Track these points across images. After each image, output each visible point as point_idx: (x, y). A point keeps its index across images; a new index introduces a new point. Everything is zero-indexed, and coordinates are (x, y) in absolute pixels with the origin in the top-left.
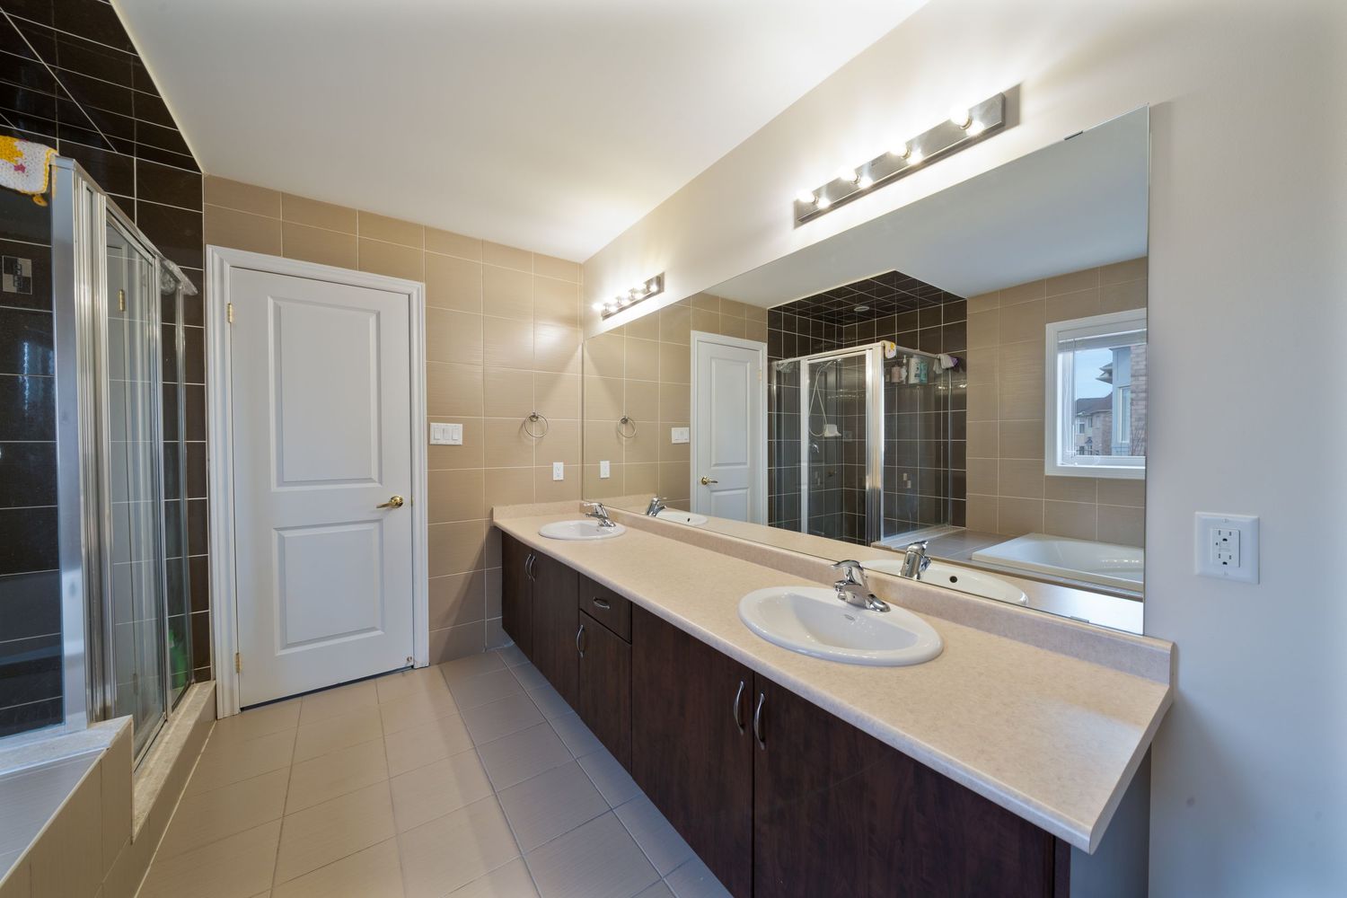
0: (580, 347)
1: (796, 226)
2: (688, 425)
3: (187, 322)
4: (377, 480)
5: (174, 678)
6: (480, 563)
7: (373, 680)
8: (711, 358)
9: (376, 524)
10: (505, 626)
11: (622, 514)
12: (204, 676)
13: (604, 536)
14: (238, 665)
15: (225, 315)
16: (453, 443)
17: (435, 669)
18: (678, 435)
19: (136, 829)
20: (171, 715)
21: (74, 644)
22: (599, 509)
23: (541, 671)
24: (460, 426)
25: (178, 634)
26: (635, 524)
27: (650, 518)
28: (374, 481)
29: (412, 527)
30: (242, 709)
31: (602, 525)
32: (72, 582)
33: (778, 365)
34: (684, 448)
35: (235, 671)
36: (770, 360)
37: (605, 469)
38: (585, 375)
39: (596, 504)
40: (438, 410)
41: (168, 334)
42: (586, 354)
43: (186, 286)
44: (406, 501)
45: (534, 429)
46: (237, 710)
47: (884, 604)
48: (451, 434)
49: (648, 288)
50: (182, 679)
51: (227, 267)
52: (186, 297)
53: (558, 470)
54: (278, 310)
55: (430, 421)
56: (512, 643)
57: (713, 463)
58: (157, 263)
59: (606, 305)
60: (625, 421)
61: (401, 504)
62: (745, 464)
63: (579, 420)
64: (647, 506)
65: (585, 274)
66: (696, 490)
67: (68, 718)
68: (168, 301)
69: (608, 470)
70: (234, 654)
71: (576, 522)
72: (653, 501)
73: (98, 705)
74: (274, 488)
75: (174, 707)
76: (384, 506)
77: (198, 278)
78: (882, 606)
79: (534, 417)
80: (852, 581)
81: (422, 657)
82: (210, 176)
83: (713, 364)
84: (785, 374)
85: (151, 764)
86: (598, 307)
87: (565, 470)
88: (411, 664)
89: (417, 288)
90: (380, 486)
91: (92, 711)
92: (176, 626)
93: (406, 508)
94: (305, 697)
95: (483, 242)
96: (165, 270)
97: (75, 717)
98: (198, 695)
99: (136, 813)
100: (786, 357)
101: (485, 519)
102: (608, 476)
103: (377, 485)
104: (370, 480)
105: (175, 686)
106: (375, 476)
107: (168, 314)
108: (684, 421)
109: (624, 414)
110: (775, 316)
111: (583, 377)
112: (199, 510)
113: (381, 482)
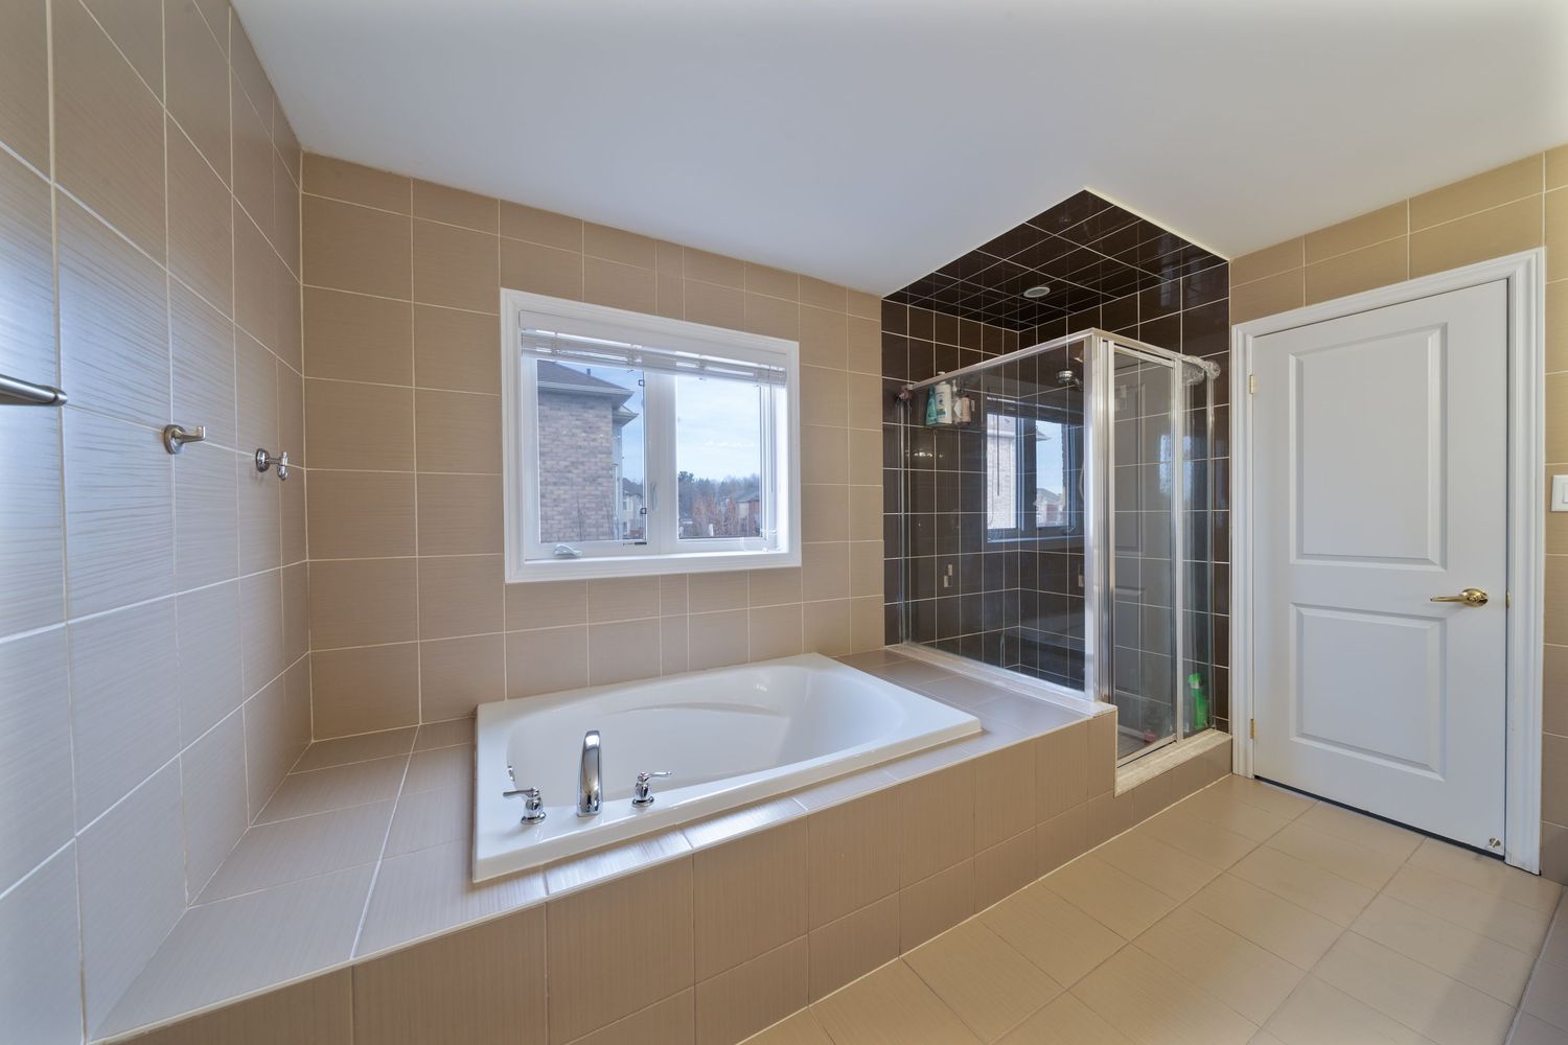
3: (1216, 404)
4: (1437, 561)
9: (1436, 625)
12: (1222, 726)
14: (1253, 731)
15: (1249, 386)
17: (1552, 887)
19: (1119, 791)
20: (1180, 740)
21: (1089, 650)
28: (1433, 563)
30: (1257, 777)
35: (1249, 736)
41: (1199, 416)
43: (1214, 374)
44: (1496, 598)
46: (1251, 776)
50: (1201, 720)
51: (1251, 339)
52: (1214, 382)
54: (1300, 366)
55: (1552, 471)
58: (1177, 365)
61: (1485, 602)
67: (1084, 689)
68: (1197, 389)
70: (1249, 721)
73: (1108, 694)
74: (1293, 561)
75: (1185, 735)
76: (1451, 600)
77: (1224, 362)
81: (1526, 856)
82: (1235, 260)
85: (1152, 762)
88: (1499, 851)
90: (1442, 570)
91: (1102, 694)
93: (1491, 614)
96: (1189, 366)
97: (1089, 692)
98: (1210, 739)
99: (1120, 781)
103: (1436, 569)
104: (1425, 561)
106: (1433, 552)
112: (1223, 576)
113: (1444, 564)
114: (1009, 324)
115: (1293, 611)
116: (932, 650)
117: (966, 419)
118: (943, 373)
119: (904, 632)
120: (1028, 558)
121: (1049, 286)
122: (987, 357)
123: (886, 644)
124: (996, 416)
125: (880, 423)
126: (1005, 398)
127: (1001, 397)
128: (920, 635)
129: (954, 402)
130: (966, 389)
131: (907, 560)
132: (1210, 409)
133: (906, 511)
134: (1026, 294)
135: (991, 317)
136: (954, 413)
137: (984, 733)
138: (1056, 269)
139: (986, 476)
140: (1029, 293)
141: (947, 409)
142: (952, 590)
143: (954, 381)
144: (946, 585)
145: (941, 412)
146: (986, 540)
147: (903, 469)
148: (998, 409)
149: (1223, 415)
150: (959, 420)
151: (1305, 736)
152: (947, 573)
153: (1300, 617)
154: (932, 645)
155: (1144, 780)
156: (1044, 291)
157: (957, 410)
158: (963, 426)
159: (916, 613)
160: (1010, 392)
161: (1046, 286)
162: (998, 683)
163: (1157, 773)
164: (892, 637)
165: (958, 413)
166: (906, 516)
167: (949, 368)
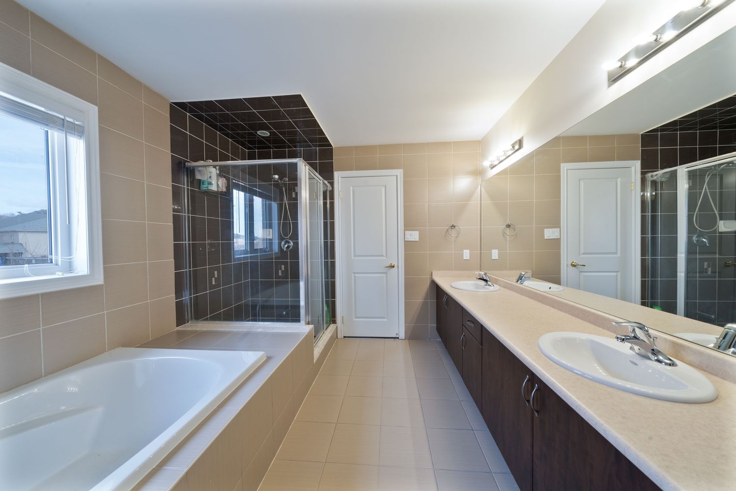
0: (479, 187)
1: (609, 86)
2: (559, 227)
3: (330, 200)
5: (327, 320)
6: (426, 298)
7: (383, 339)
8: (579, 180)
9: (385, 275)
10: (437, 329)
11: (500, 280)
12: (334, 322)
13: (486, 290)
14: (343, 321)
15: (339, 195)
16: (413, 240)
17: (407, 341)
18: (550, 233)
19: (315, 361)
20: (325, 332)
21: (302, 303)
22: (484, 276)
23: (449, 354)
24: (418, 232)
25: (328, 306)
26: (507, 286)
27: (518, 284)
29: (398, 277)
30: (344, 337)
31: (486, 285)
32: (302, 284)
33: (652, 176)
34: (556, 243)
35: (342, 323)
36: (643, 174)
37: (495, 254)
38: (482, 202)
39: (483, 273)
40: (409, 225)
41: (325, 204)
42: (483, 190)
43: (329, 188)
44: (396, 265)
45: (453, 233)
46: (343, 337)
47: (670, 360)
48: (414, 236)
49: (513, 147)
50: (328, 322)
51: (340, 178)
52: (330, 191)
53: (466, 254)
54: (353, 190)
55: (405, 230)
56: (441, 340)
57: (582, 252)
58: (321, 182)
59: (491, 161)
60: (508, 226)
61: (394, 267)
62: (616, 253)
63: (479, 227)
64: (517, 278)
65: (480, 146)
66: (566, 271)
67: (301, 322)
68: (325, 193)
69: (497, 255)
70: (342, 317)
71: (473, 282)
72: (521, 274)
73: (307, 321)
74: (353, 258)
75: (326, 329)
76: (388, 267)
77: (332, 184)
78: (668, 362)
79: (453, 226)
80: (635, 337)
81: (402, 335)
82: (335, 148)
83: (582, 183)
84: (662, 183)
85: (320, 344)
86: (486, 164)
87: (470, 254)
88: (397, 336)
89: (399, 172)
91: (306, 321)
92: (327, 302)
93: (395, 269)
94: (362, 339)
95: (428, 144)
96: (324, 184)
97: (303, 322)
98: (332, 327)
99: (315, 357)
100: (662, 168)
101: (429, 276)
102: (497, 258)
103: (385, 258)
104: (383, 256)
105: (327, 323)
106: (384, 255)
107: (325, 198)
108: (555, 223)
109: (508, 222)
110: (648, 138)
111: (481, 203)
112: (333, 264)
113: (387, 257)
114: (243, 145)
115: (353, 275)
116: (206, 322)
117: (224, 190)
118: (211, 161)
119: (189, 316)
120: (254, 265)
121: (270, 132)
122: (233, 159)
123: (177, 326)
124: (238, 191)
125: (170, 183)
126: (242, 182)
127: (240, 182)
128: (199, 315)
129: (218, 180)
130: (223, 172)
131: (190, 271)
132: (328, 202)
133: (189, 241)
134: (258, 132)
135: (236, 138)
136: (218, 185)
137: (269, 359)
138: (275, 126)
139: (233, 222)
140: (260, 133)
141: (214, 182)
142: (218, 285)
143: (217, 168)
144: (214, 283)
145: (210, 183)
146: (234, 256)
147: (186, 215)
148: (239, 188)
149: (332, 204)
150: (221, 190)
151: (357, 318)
152: (214, 277)
153: (355, 277)
154: (207, 320)
155: (320, 352)
156: (267, 134)
157: (220, 183)
158: (222, 193)
159: (196, 302)
160: (243, 180)
161: (268, 132)
162: (259, 330)
163: (323, 348)
164: (181, 320)
165: (220, 185)
166: (189, 244)
167: (215, 160)
